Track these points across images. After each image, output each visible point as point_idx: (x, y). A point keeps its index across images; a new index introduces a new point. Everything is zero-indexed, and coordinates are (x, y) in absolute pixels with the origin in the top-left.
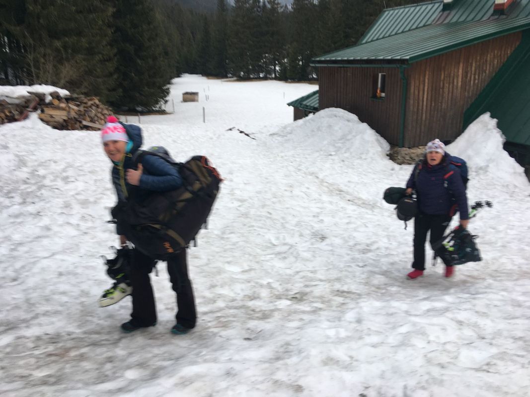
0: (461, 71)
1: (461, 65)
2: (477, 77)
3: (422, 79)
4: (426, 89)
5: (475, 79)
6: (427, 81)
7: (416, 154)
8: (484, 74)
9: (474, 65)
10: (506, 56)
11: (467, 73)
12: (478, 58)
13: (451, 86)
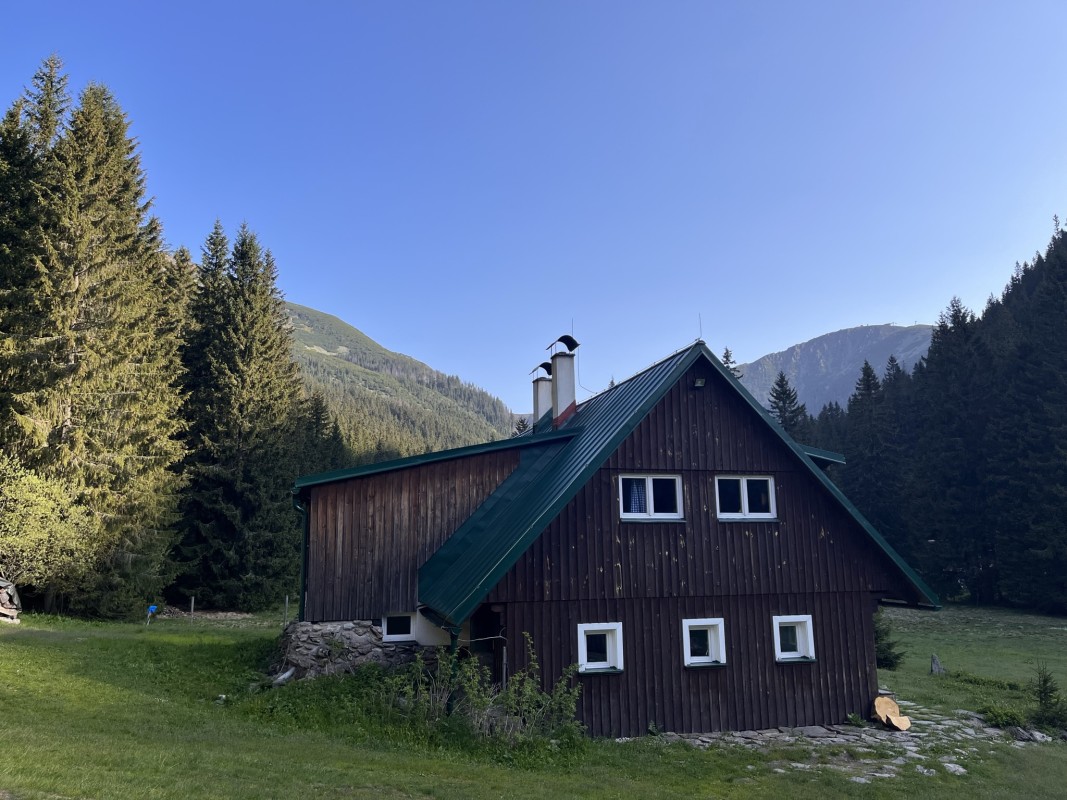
0: (405, 504)
1: (405, 496)
2: (438, 513)
3: (330, 511)
4: (340, 528)
5: (434, 517)
6: (340, 515)
7: (319, 633)
8: (452, 510)
9: (430, 495)
10: (494, 485)
11: (417, 506)
12: (438, 486)
13: (388, 526)
